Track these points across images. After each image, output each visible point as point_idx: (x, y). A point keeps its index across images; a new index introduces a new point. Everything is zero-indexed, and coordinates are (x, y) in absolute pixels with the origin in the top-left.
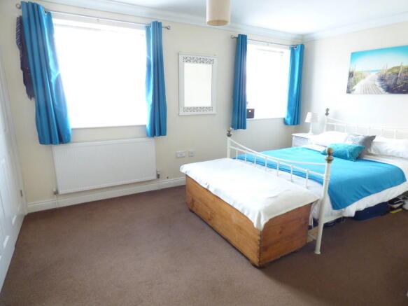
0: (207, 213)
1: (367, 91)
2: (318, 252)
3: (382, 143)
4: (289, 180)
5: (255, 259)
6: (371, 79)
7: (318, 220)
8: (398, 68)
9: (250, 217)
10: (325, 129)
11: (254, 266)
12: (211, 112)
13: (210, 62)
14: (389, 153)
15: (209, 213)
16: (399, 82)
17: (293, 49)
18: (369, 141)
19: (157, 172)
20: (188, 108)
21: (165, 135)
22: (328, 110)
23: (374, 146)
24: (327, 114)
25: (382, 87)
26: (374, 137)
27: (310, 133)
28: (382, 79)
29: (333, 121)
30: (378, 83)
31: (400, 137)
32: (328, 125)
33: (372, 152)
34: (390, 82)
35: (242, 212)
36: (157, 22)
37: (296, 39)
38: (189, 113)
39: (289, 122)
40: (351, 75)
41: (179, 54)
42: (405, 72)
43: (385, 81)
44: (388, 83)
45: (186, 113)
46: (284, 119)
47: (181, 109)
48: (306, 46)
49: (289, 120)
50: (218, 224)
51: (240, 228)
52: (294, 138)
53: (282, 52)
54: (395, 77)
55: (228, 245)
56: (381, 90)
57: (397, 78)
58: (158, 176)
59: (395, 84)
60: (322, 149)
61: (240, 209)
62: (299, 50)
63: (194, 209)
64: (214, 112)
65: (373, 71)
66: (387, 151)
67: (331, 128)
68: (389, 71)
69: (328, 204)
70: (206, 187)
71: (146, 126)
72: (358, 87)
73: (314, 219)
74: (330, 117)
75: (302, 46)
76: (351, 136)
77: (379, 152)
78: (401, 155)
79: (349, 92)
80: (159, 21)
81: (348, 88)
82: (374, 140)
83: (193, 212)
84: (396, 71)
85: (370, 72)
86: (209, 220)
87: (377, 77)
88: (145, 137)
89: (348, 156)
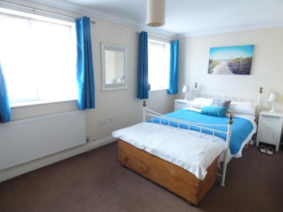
0: (142, 168)
1: (221, 72)
2: (223, 185)
3: (235, 105)
4: (199, 137)
5: (194, 200)
6: (223, 65)
7: (223, 162)
8: (240, 59)
9: (191, 170)
10: (195, 97)
11: (192, 205)
12: (124, 88)
13: (123, 50)
14: (240, 111)
15: (144, 168)
16: (240, 67)
17: (172, 43)
18: (227, 104)
19: (87, 137)
20: (108, 85)
21: (94, 107)
22: (196, 84)
23: (231, 107)
24: (196, 87)
25: (230, 70)
26: (230, 101)
27: (186, 99)
28: (230, 65)
29: (200, 91)
30: (227, 68)
31: (242, 100)
32: (197, 94)
33: (230, 111)
34: (235, 67)
35: (182, 167)
36: (86, 17)
37: (173, 36)
38: (109, 89)
39: (171, 92)
40: (210, 62)
41: (101, 44)
42: (243, 62)
43: (232, 66)
44: (234, 68)
45: (107, 89)
46: (168, 90)
47: (103, 86)
48: (180, 42)
49: (171, 91)
50: (155, 176)
51: (178, 179)
52: (176, 103)
53: (164, 45)
54: (238, 64)
55: (166, 192)
56: (230, 72)
57: (239, 65)
58: (88, 140)
59: (238, 69)
60: (200, 111)
61: (179, 165)
62: (176, 44)
63: (127, 165)
64: (126, 87)
65: (224, 60)
66: (239, 110)
67: (199, 96)
68: (234, 60)
69: (229, 152)
70: (142, 148)
71: (77, 101)
72: (215, 70)
73: (221, 163)
74: (198, 88)
75: (178, 41)
76: (216, 101)
77: (234, 111)
78: (247, 112)
79: (209, 72)
80: (88, 17)
81: (209, 70)
82: (231, 103)
83: (126, 167)
84: (238, 61)
85: (222, 60)
86: (145, 173)
87: (227, 64)
88: (77, 110)
89: (219, 114)
